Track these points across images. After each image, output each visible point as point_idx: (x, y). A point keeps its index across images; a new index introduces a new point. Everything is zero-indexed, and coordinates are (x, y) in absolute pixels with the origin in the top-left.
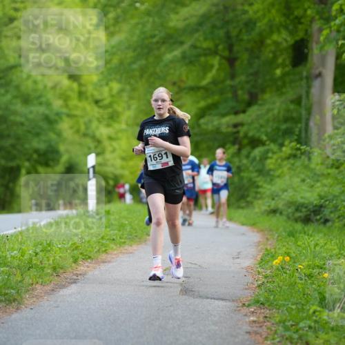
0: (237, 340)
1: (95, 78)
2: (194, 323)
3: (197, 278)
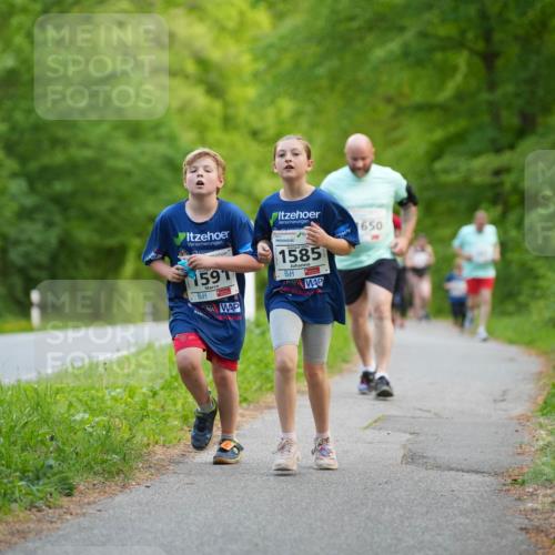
0: (504, 542)
1: (251, 92)
2: (427, 512)
3: (432, 435)
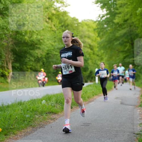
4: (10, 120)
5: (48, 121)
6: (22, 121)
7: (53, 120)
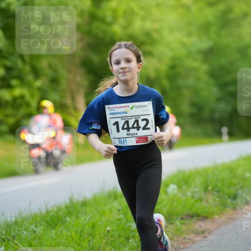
4: (93, 237)
5: (188, 237)
6: (123, 239)
7: (201, 236)
